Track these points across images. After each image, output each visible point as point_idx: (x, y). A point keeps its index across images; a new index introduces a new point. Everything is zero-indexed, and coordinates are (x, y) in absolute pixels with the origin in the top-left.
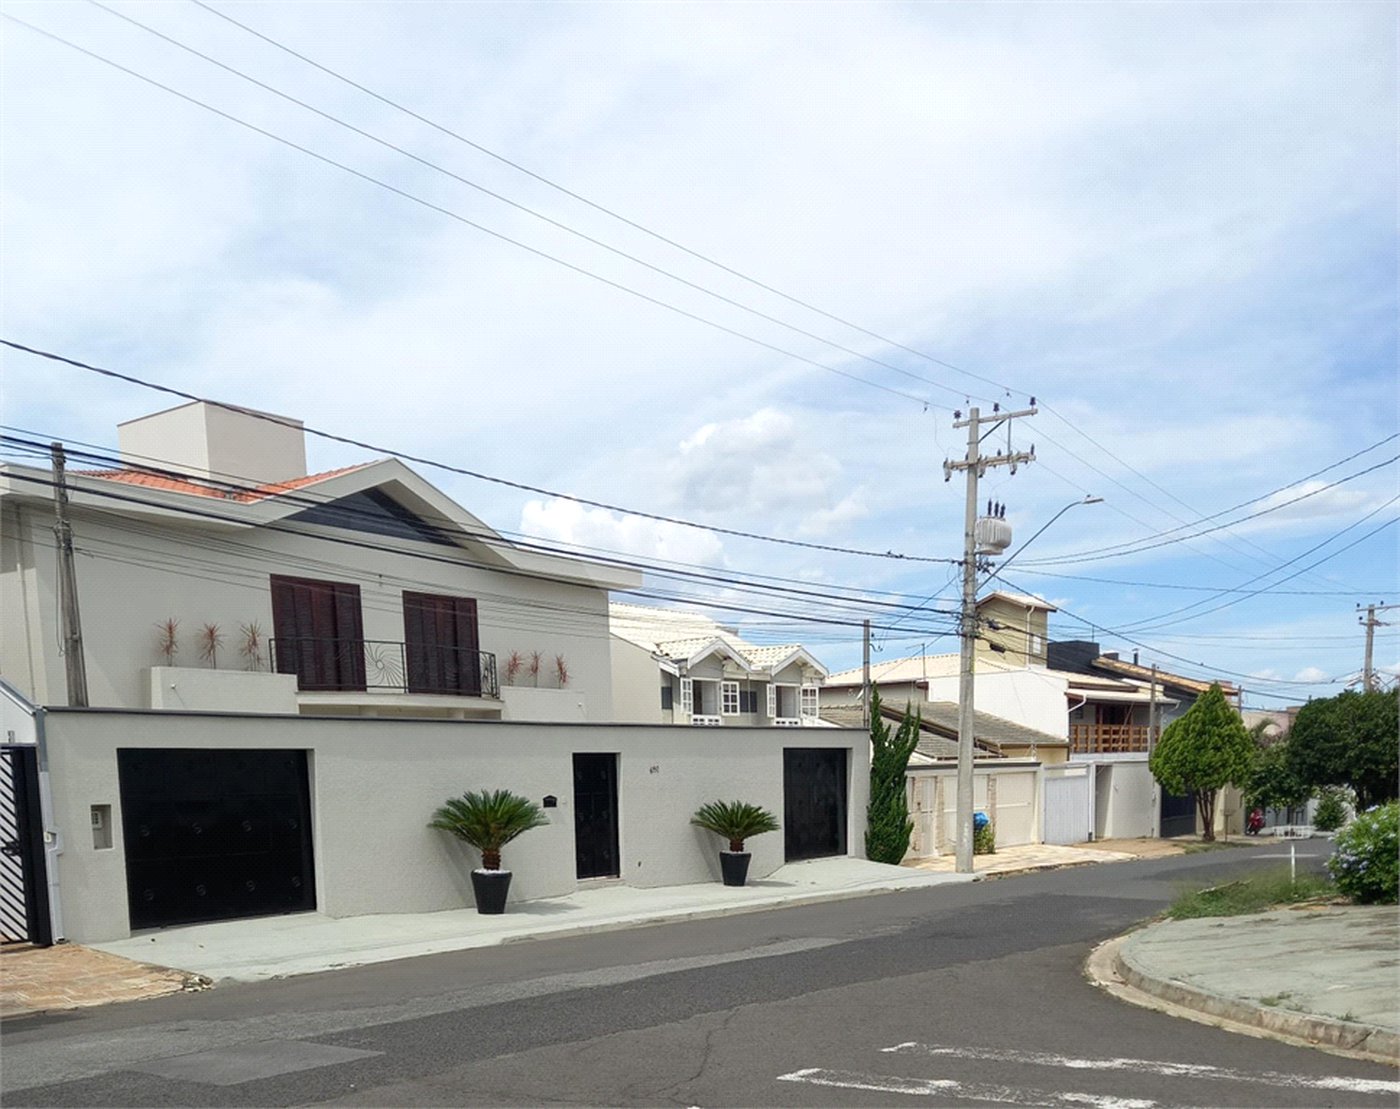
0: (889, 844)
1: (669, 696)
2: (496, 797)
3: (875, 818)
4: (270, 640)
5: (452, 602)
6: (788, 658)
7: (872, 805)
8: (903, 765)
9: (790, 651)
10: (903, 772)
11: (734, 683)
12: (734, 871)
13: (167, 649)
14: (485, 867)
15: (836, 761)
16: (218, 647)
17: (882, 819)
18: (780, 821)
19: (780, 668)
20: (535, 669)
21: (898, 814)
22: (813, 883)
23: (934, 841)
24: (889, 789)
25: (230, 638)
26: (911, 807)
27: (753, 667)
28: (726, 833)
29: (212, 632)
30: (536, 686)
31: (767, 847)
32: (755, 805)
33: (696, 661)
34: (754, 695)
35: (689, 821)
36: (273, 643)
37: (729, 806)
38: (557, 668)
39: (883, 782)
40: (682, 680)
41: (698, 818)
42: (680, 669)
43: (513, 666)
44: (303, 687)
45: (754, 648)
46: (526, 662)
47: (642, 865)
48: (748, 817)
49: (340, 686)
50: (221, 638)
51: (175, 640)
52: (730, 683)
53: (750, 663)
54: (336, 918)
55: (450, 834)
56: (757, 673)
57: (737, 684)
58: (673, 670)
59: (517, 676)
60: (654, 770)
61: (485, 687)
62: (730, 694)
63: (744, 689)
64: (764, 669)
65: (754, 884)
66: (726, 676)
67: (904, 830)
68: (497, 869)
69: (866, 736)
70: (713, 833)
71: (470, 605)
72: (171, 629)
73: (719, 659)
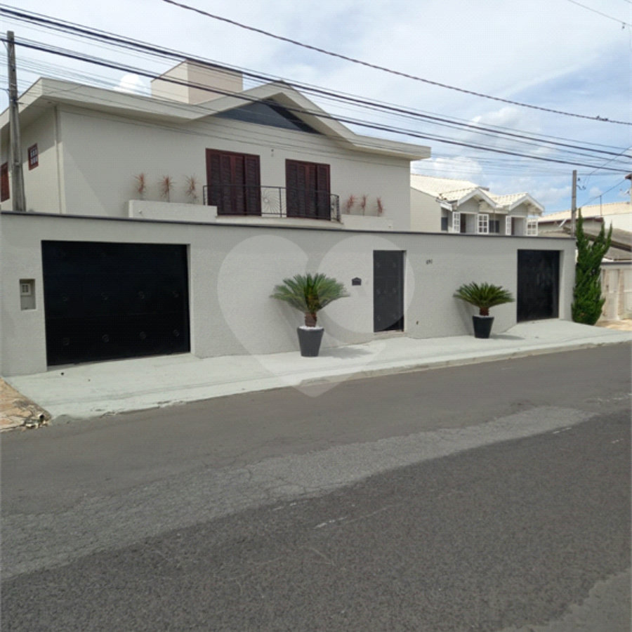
0: (588, 311)
1: (446, 222)
2: (316, 278)
3: (579, 295)
4: (204, 187)
5: (315, 167)
6: (519, 200)
7: (577, 286)
8: (598, 262)
9: (520, 197)
10: (598, 266)
11: (485, 215)
12: (482, 329)
13: (140, 190)
14: (307, 325)
15: (553, 258)
16: (171, 191)
17: (583, 296)
18: (514, 296)
19: (514, 206)
20: (363, 205)
21: (595, 293)
22: (537, 337)
23: (617, 311)
24: (588, 277)
25: (178, 184)
26: (603, 288)
27: (497, 206)
28: (477, 304)
29: (167, 182)
30: (364, 215)
31: (504, 313)
32: (497, 285)
33: (463, 201)
34: (497, 223)
35: (452, 295)
36: (206, 189)
37: (479, 285)
38: (376, 204)
39: (584, 272)
40: (454, 213)
41: (458, 293)
42: (453, 207)
43: (350, 203)
44: (221, 213)
45: (498, 196)
46: (359, 201)
47: (419, 323)
48: (493, 293)
49: (245, 212)
50: (172, 184)
51: (145, 185)
52: (483, 215)
53: (496, 204)
54: (201, 358)
55: (286, 303)
56: (501, 209)
57: (488, 216)
58: (449, 207)
59: (353, 209)
60: (429, 262)
61: (333, 215)
62: (483, 221)
63: (492, 219)
64: (505, 207)
65: (496, 337)
66: (481, 211)
67: (599, 304)
68: (314, 326)
69: (573, 244)
70: (469, 304)
71: (326, 168)
72: (142, 178)
73: (476, 201)
